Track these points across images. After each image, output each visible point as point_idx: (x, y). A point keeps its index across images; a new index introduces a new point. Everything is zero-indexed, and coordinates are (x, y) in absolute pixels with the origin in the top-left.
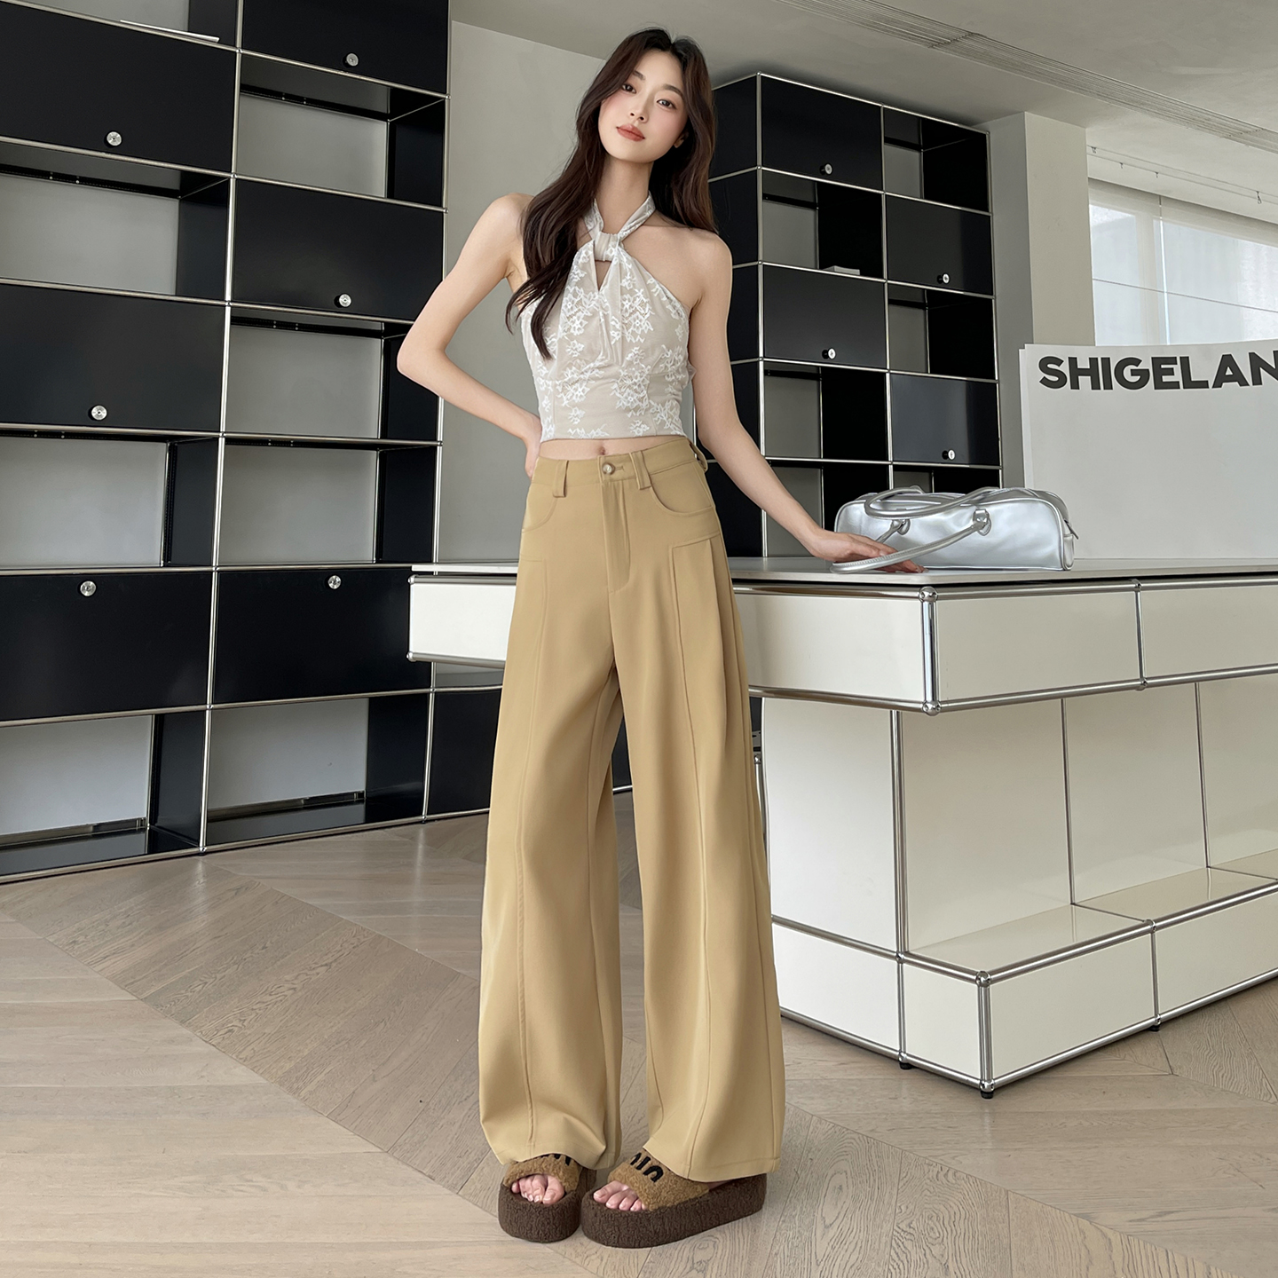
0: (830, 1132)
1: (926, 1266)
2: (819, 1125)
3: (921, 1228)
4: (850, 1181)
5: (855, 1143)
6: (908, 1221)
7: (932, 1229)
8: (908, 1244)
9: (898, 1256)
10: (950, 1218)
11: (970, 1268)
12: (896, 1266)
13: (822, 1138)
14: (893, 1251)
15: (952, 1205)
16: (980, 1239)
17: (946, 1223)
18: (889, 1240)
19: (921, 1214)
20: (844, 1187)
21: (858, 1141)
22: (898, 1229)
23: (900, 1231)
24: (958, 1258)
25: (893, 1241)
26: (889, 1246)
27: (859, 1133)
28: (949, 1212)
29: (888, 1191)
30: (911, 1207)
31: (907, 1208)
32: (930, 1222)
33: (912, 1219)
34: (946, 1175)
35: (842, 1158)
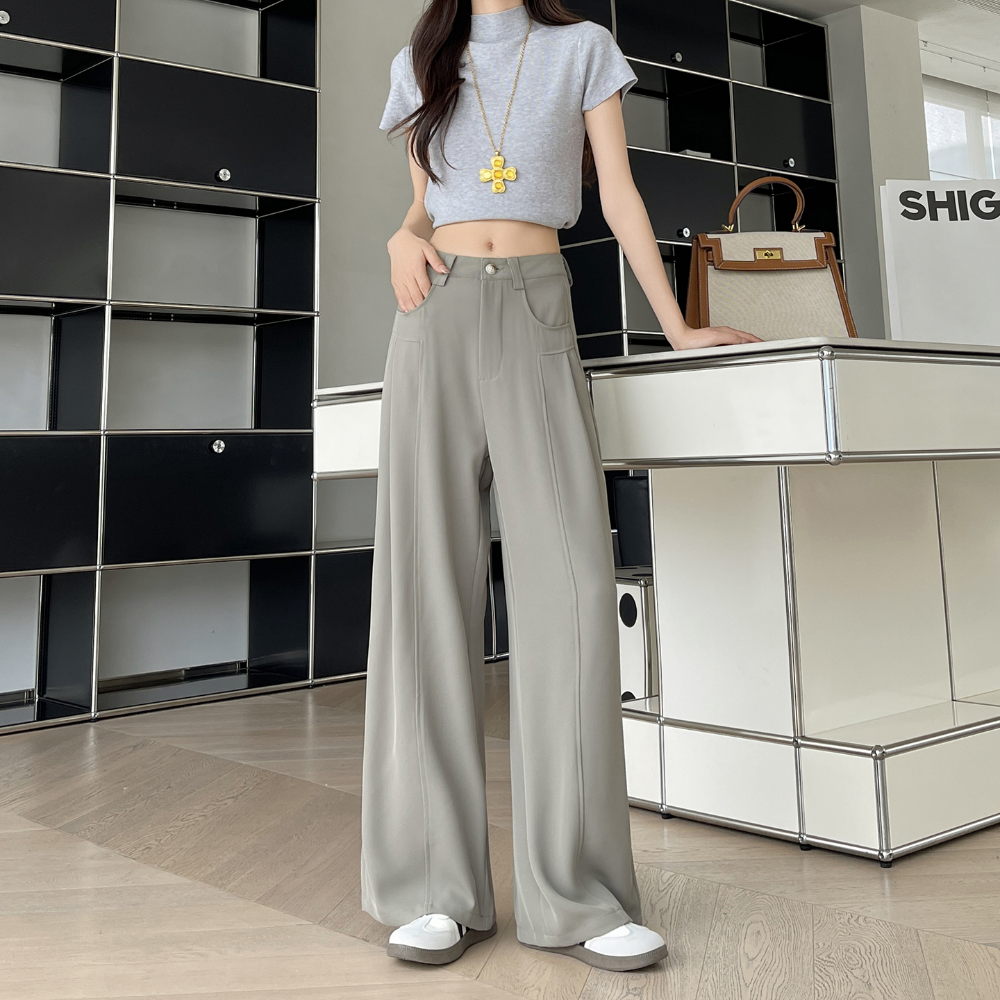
0: (740, 895)
1: (849, 984)
2: (728, 890)
3: (840, 957)
4: (767, 928)
5: (766, 901)
6: (827, 954)
7: (851, 958)
8: (831, 970)
9: (822, 978)
10: (866, 950)
11: (892, 985)
12: (820, 985)
13: (735, 898)
14: (816, 976)
15: (866, 941)
16: (897, 964)
17: (863, 954)
18: (811, 967)
19: (839, 948)
20: (762, 932)
21: (769, 900)
22: (818, 960)
23: (820, 960)
24: (879, 978)
25: (816, 969)
26: (812, 971)
27: (768, 895)
28: (864, 946)
29: (804, 934)
30: (828, 944)
31: (824, 944)
32: (848, 954)
33: (830, 951)
34: (857, 921)
35: (756, 912)
